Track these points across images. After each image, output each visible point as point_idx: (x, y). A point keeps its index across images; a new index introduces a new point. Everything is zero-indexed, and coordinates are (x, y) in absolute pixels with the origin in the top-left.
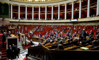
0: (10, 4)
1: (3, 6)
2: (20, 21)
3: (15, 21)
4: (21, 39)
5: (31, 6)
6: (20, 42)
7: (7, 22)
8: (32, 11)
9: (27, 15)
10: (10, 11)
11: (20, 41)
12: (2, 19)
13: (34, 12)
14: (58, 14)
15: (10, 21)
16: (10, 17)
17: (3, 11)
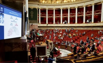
1: (32, 11)
2: (48, 26)
4: (49, 47)
5: (60, 8)
7: (36, 27)
8: (60, 14)
9: (55, 18)
10: (38, 16)
11: (48, 49)
12: (31, 24)
13: (63, 15)
14: (92, 15)
16: (39, 22)
17: (32, 16)
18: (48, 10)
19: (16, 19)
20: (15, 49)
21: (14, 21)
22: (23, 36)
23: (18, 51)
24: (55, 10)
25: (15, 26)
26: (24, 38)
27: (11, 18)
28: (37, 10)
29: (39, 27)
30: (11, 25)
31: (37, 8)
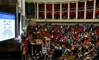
0: (36, 2)
1: (29, 6)
2: (47, 21)
3: (41, 21)
4: (46, 45)
5: (59, 2)
6: (45, 48)
7: (33, 22)
8: (60, 8)
9: (54, 13)
10: (36, 11)
12: (29, 19)
13: (62, 10)
15: (36, 21)
16: (36, 17)
17: (29, 11)
18: (47, 4)
19: (10, 22)
20: (9, 49)
21: (7, 24)
22: (17, 37)
23: (12, 51)
24: (54, 4)
25: (9, 29)
26: (17, 39)
27: (5, 21)
28: (35, 4)
29: (36, 22)
30: (5, 27)
31: (34, 2)
